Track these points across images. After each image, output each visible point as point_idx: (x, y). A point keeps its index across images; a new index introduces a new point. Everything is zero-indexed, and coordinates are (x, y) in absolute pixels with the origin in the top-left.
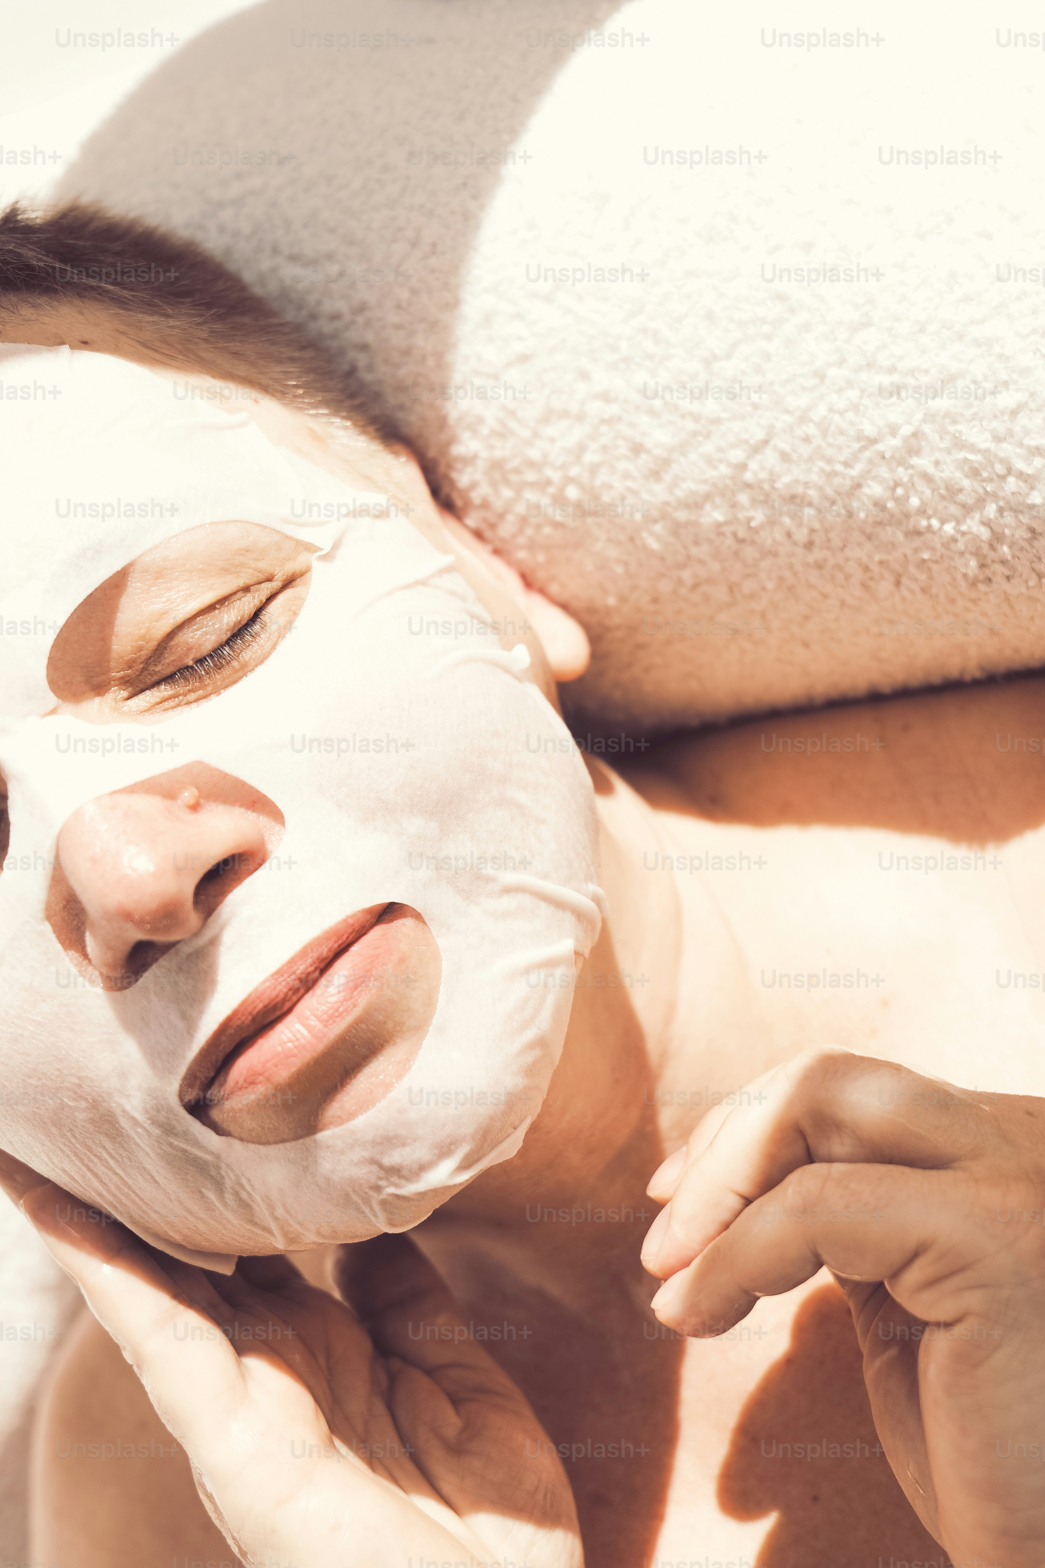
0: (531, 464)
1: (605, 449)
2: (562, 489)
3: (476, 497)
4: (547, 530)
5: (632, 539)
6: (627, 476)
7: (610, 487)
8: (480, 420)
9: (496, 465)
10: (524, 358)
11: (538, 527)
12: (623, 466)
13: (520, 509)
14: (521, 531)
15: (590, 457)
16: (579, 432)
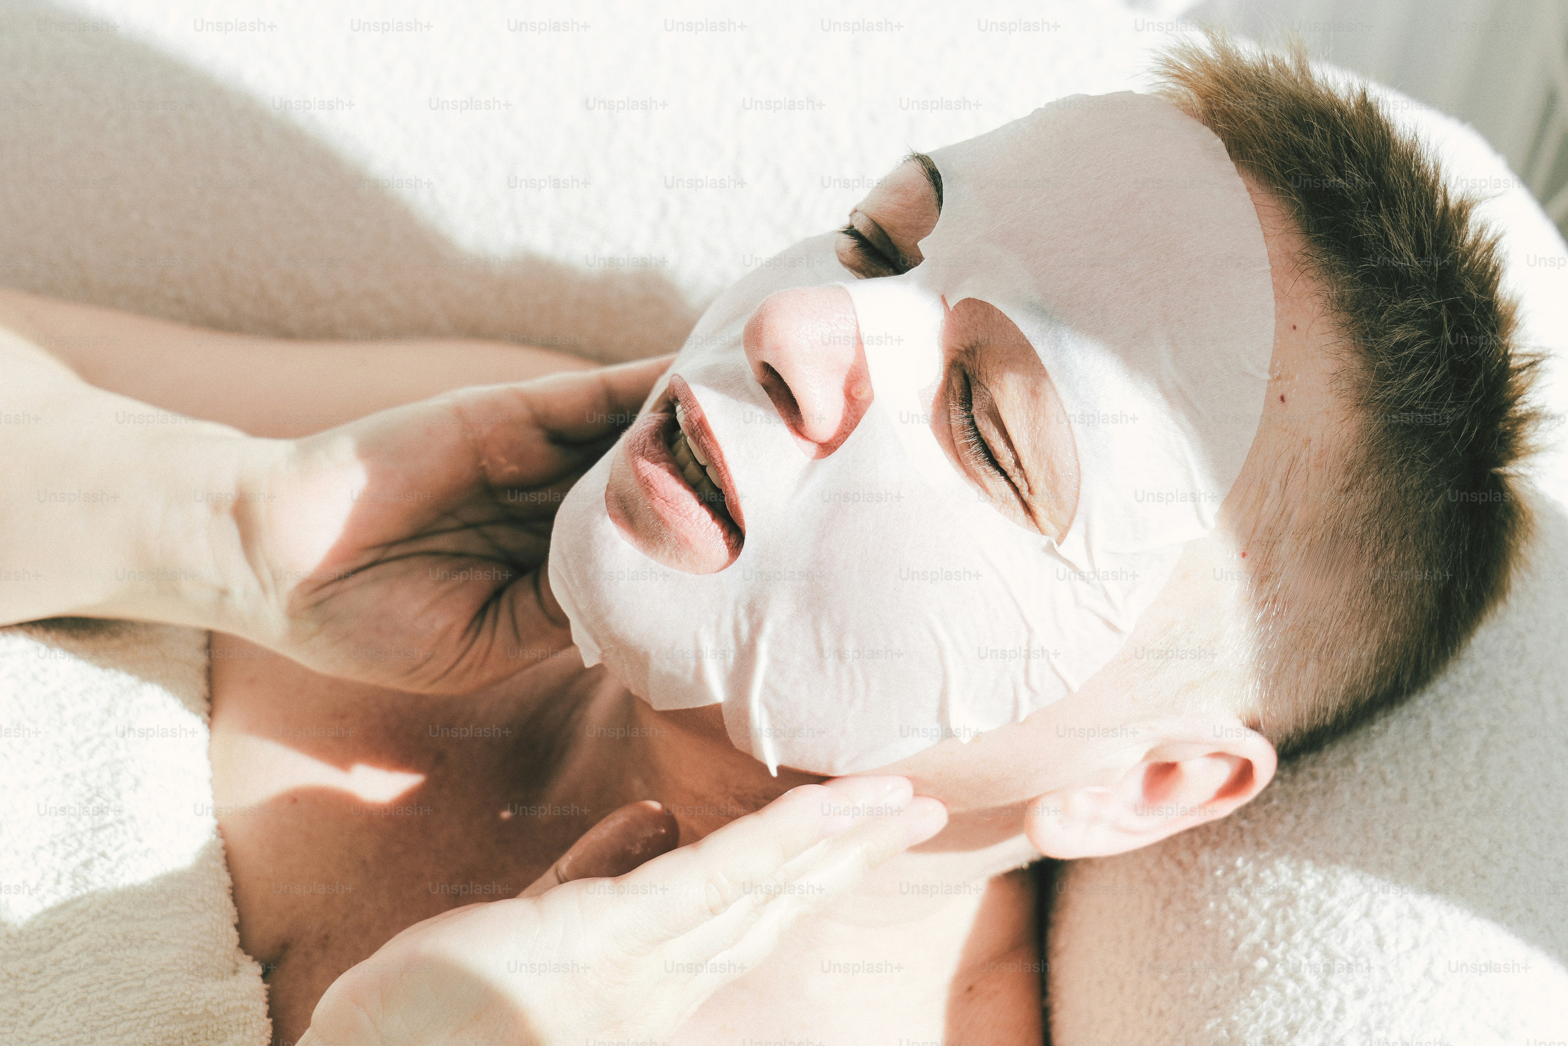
0: (1290, 932)
1: (1296, 1000)
2: (1265, 956)
3: (1266, 874)
4: (1231, 933)
5: (1216, 1007)
6: (1271, 1015)
7: (1263, 999)
8: (1332, 894)
9: (1291, 900)
10: (1380, 943)
11: (1235, 925)
12: (1280, 1014)
13: (1252, 913)
14: (1233, 909)
15: (1290, 986)
16: (1313, 981)
